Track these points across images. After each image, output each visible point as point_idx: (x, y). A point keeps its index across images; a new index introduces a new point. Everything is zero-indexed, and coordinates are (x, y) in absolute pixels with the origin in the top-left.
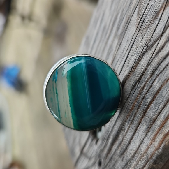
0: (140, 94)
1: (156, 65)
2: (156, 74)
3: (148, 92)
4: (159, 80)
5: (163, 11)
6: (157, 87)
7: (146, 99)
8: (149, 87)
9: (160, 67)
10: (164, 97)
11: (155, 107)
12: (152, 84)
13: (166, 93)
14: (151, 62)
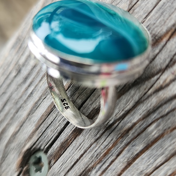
0: (122, 137)
1: (153, 105)
4: (158, 126)
5: (169, 39)
6: (153, 134)
8: (139, 131)
9: (160, 109)
10: (166, 149)
11: (149, 159)
12: (145, 129)
14: (144, 100)
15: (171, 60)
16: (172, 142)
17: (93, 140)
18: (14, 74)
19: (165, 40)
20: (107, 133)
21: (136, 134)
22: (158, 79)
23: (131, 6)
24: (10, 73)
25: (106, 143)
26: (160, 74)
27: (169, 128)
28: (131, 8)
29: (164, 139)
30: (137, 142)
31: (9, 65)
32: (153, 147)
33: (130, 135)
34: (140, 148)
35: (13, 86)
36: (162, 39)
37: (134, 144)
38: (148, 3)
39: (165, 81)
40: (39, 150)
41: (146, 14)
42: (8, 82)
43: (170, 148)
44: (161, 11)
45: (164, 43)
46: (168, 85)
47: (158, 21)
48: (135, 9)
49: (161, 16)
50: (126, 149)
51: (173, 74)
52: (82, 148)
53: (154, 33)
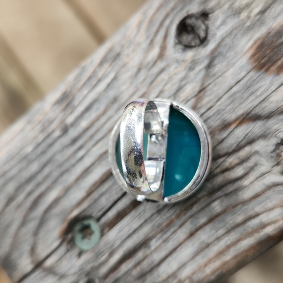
0: (186, 210)
2: (218, 194)
4: (221, 202)
6: (216, 209)
7: (196, 218)
8: (203, 205)
10: (227, 222)
11: (210, 230)
15: (237, 146)
16: (233, 217)
17: (155, 211)
18: (57, 133)
19: (233, 127)
21: (200, 208)
22: (224, 161)
23: (203, 87)
24: (53, 132)
26: (226, 157)
27: (231, 205)
28: (203, 90)
29: (225, 214)
30: (200, 215)
31: (51, 122)
32: (215, 220)
33: (194, 209)
34: (203, 220)
35: (57, 147)
36: (230, 126)
38: (219, 89)
39: (231, 163)
40: (89, 217)
42: (49, 141)
43: (231, 222)
44: (231, 99)
45: (232, 129)
46: (233, 168)
47: (228, 108)
49: (231, 104)
50: (189, 221)
51: (238, 158)
52: (142, 217)
53: (223, 118)
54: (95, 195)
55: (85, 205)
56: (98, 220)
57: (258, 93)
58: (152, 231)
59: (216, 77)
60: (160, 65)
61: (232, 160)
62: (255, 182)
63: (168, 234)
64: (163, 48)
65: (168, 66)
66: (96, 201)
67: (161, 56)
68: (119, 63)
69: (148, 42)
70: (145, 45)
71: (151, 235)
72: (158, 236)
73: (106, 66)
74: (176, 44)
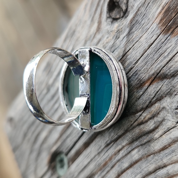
0: (115, 154)
1: (136, 135)
2: (136, 144)
3: (124, 156)
5: (150, 84)
6: (135, 156)
7: (122, 163)
8: (126, 152)
9: (141, 139)
10: (143, 169)
11: (131, 174)
12: (130, 152)
13: (145, 166)
14: (130, 130)
15: (150, 102)
16: (147, 165)
17: (96, 153)
19: (147, 85)
20: (106, 150)
21: (124, 154)
22: (141, 115)
23: (125, 52)
25: (104, 157)
26: (142, 112)
27: (146, 154)
28: (125, 55)
29: (142, 162)
30: (124, 160)
32: (135, 166)
33: (120, 154)
35: (45, 101)
36: (145, 84)
37: (122, 161)
38: (137, 52)
39: (145, 117)
41: (135, 61)
43: (146, 169)
44: (146, 61)
45: (147, 87)
46: (147, 121)
47: (143, 69)
48: (127, 56)
49: (145, 65)
50: (117, 164)
53: (139, 77)
54: (64, 136)
55: (59, 143)
56: (67, 154)
57: (166, 54)
58: (95, 169)
59: (134, 42)
60: (98, 36)
61: (146, 115)
62: (164, 136)
63: (105, 172)
64: (100, 23)
65: (103, 36)
66: (65, 141)
67: (99, 29)
68: (75, 38)
69: (91, 19)
70: (89, 22)
71: (94, 171)
72: (99, 173)
73: (68, 41)
74: (108, 18)
